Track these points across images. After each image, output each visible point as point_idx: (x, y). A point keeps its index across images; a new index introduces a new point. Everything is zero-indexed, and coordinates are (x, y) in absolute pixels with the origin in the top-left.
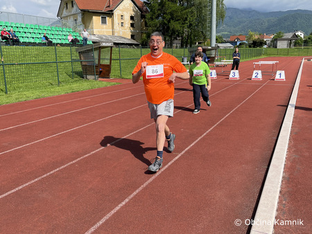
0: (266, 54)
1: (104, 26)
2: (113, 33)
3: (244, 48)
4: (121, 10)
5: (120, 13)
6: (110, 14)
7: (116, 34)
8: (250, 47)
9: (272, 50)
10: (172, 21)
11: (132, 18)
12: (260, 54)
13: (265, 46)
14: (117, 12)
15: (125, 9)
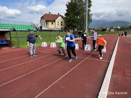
0: (107, 33)
1: (52, 25)
2: (55, 27)
3: (99, 31)
4: (58, 20)
5: (58, 21)
6: (54, 21)
7: (56, 28)
8: (101, 31)
9: (109, 32)
10: (73, 23)
11: (62, 22)
12: (104, 34)
13: (107, 31)
14: (56, 21)
15: (59, 20)
